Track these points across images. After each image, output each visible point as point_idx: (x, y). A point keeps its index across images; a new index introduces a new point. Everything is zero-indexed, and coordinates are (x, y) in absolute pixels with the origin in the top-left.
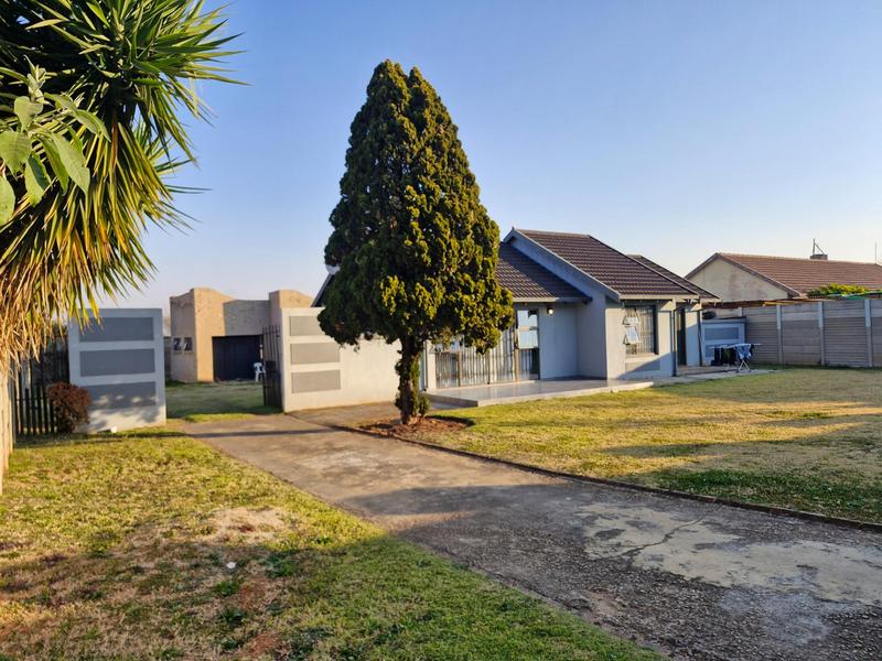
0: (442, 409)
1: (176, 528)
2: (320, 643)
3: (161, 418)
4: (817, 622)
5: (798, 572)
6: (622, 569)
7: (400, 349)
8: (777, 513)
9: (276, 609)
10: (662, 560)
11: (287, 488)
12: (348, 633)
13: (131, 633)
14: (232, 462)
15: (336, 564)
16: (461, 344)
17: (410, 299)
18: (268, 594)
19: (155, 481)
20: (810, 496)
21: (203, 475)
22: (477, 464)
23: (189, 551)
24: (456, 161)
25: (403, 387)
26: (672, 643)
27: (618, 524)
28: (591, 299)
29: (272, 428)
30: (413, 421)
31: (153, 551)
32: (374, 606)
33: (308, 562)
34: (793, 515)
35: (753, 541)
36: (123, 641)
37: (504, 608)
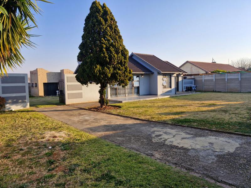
0: (112, 103)
1: (33, 137)
2: (77, 168)
3: (28, 107)
4: (213, 157)
5: (209, 144)
6: (162, 145)
7: (100, 86)
8: (203, 129)
9: (64, 159)
10: (173, 142)
11: (67, 125)
12: (85, 165)
13: (19, 168)
14: (50, 119)
15: (82, 146)
16: (118, 85)
17: (103, 72)
18: (61, 155)
19: (26, 124)
20: (211, 125)
21: (41, 122)
22: (122, 118)
23: (37, 144)
24: (116, 32)
25: (101, 97)
26: (176, 164)
27: (161, 133)
28: (154, 73)
29: (62, 109)
30: (104, 107)
31: (26, 144)
32: (93, 157)
33: (73, 146)
34: (207, 130)
35: (197, 137)
36: (17, 170)
37: (130, 156)
